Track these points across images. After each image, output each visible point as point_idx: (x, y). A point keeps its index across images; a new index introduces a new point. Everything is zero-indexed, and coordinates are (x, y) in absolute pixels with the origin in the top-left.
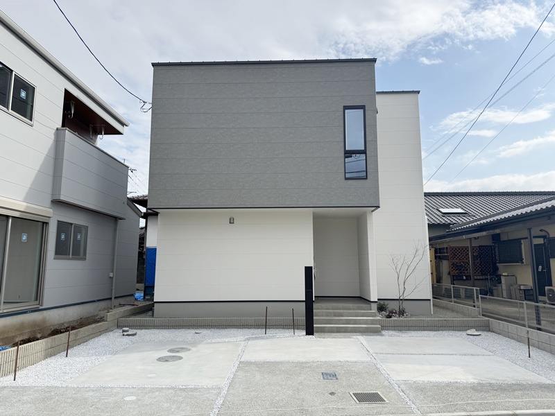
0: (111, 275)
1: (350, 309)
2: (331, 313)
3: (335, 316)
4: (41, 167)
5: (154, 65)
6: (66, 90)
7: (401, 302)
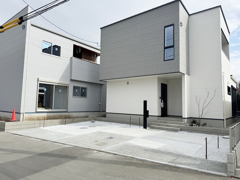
0: (100, 103)
1: (173, 121)
2: (162, 121)
3: (164, 123)
4: (65, 70)
5: (101, 28)
6: (74, 45)
7: (200, 119)
